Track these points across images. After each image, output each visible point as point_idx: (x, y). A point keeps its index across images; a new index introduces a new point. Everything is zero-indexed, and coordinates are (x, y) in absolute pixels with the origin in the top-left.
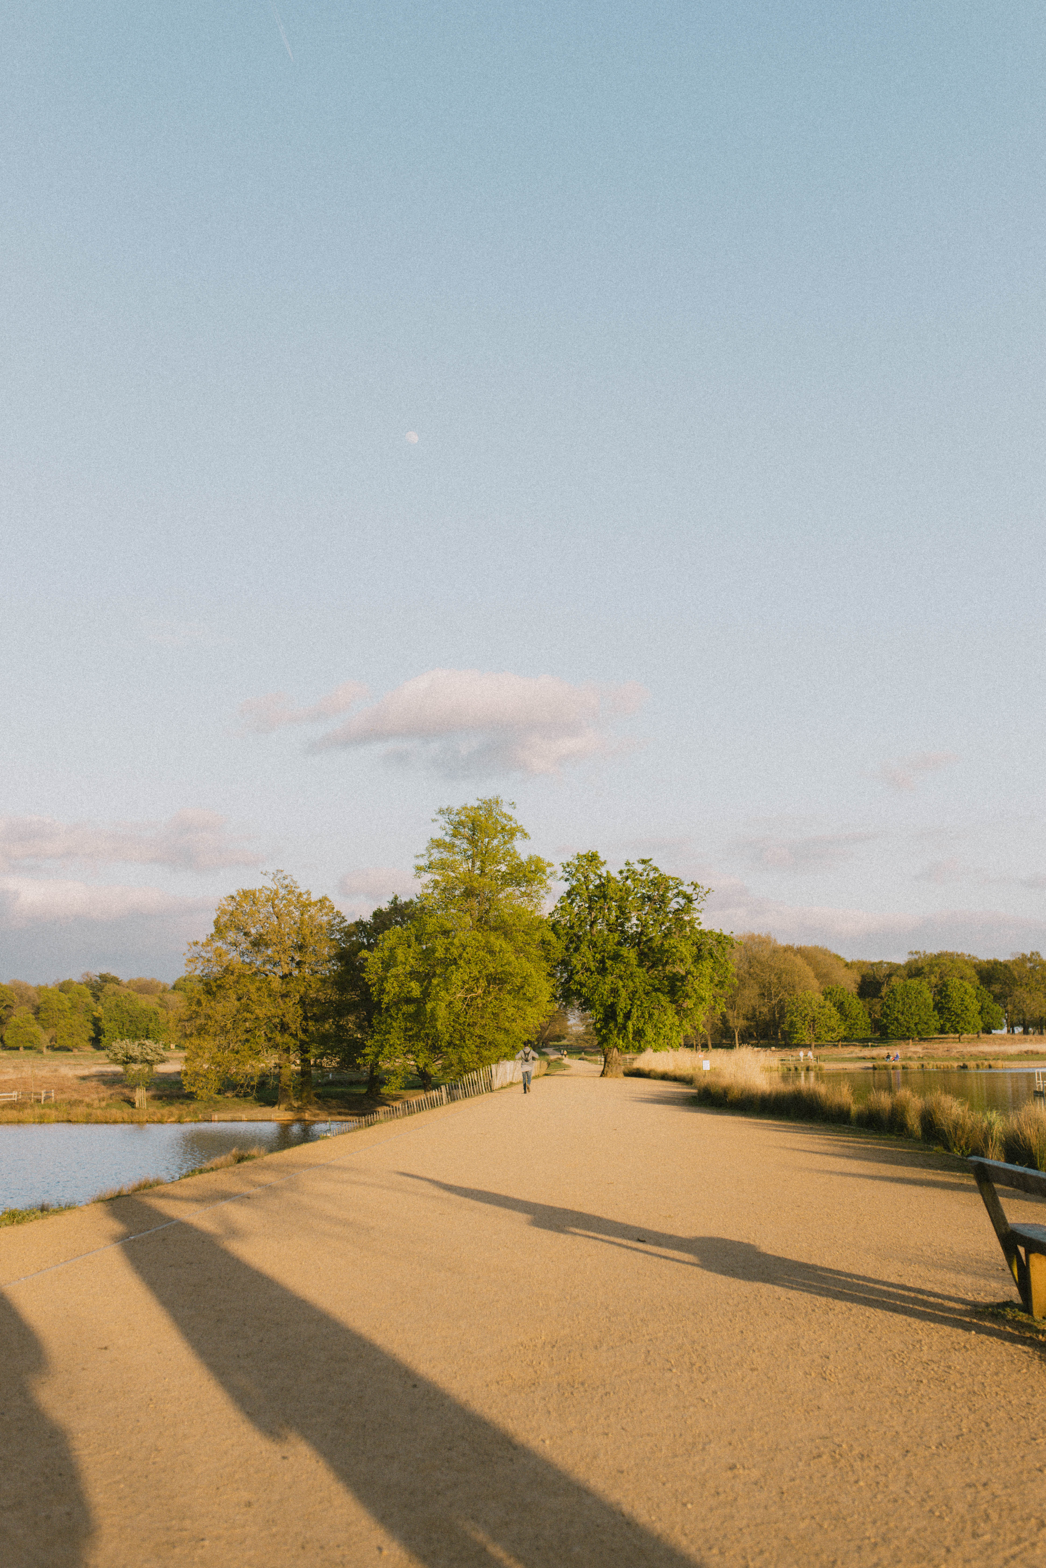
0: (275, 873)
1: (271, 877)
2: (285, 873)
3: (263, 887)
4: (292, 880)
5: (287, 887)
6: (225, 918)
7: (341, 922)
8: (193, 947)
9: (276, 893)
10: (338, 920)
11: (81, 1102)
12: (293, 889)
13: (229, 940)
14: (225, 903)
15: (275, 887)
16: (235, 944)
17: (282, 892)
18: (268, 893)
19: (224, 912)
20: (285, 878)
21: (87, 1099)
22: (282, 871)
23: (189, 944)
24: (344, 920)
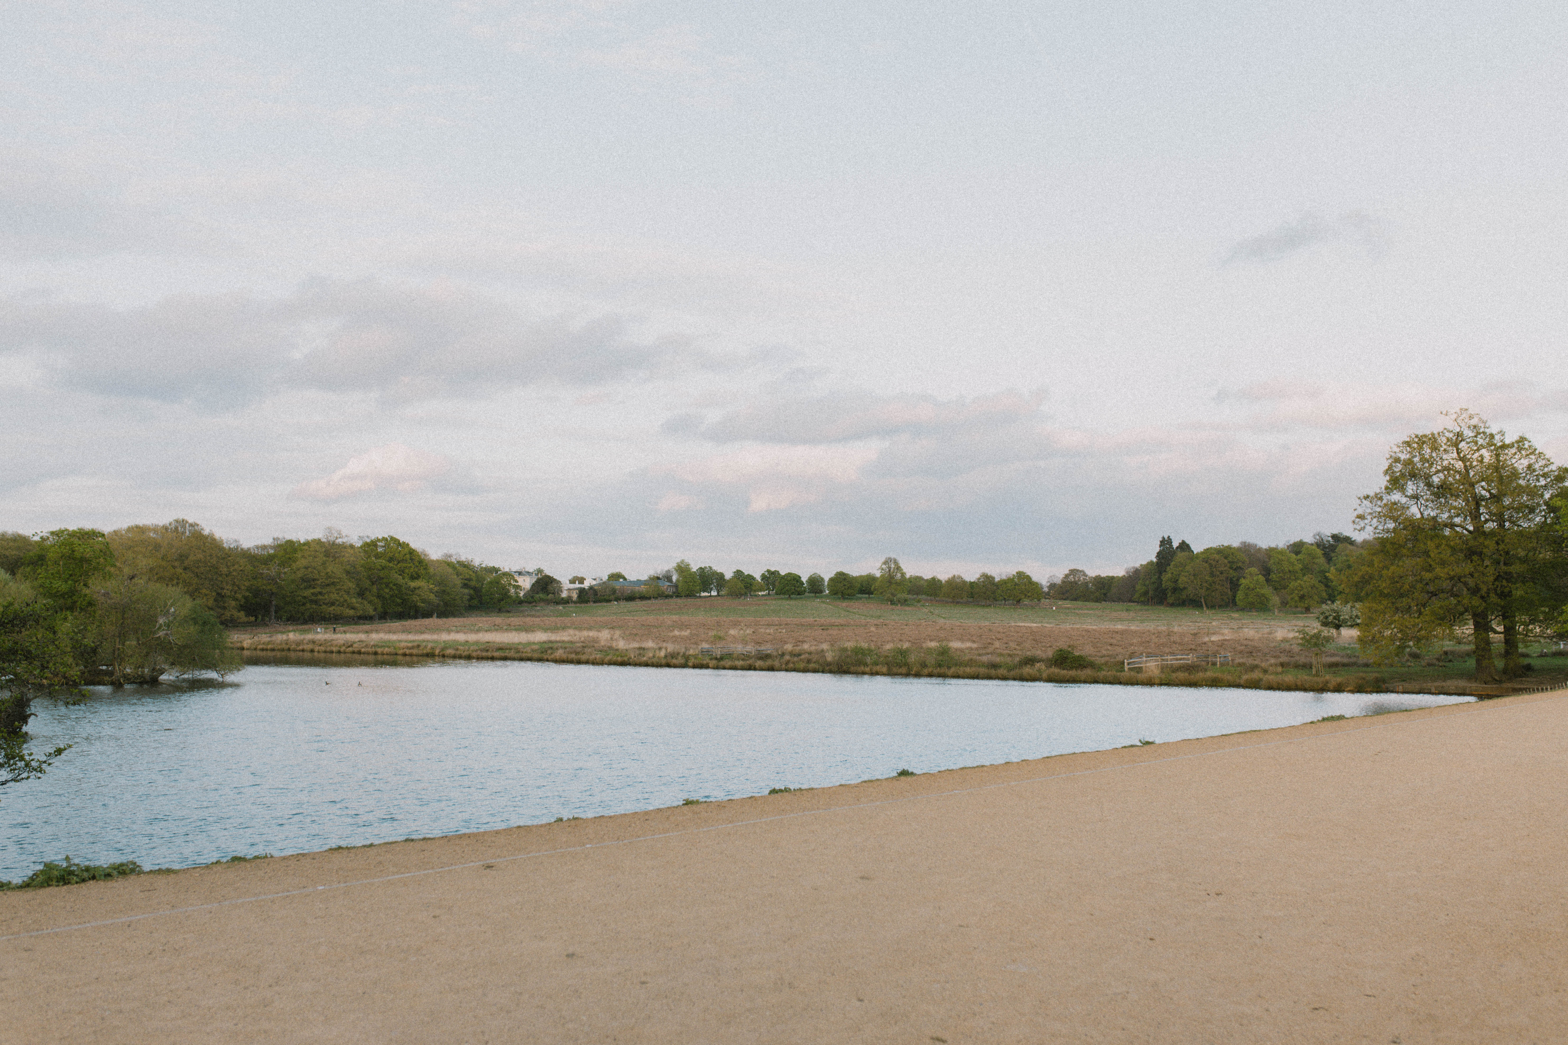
0: (1459, 412)
1: (1455, 416)
2: (1471, 411)
3: (1445, 429)
4: (1480, 419)
5: (1475, 427)
6: (1399, 467)
7: (1546, 466)
8: (1363, 500)
9: (1459, 435)
10: (1542, 463)
11: (1256, 666)
12: (1482, 430)
13: (1410, 492)
14: (1397, 450)
15: (1458, 430)
16: (1416, 497)
17: (1468, 433)
18: (1451, 435)
19: (1397, 460)
20: (1471, 417)
21: (1263, 665)
22: (1466, 410)
23: (1359, 498)
24: (1549, 463)
